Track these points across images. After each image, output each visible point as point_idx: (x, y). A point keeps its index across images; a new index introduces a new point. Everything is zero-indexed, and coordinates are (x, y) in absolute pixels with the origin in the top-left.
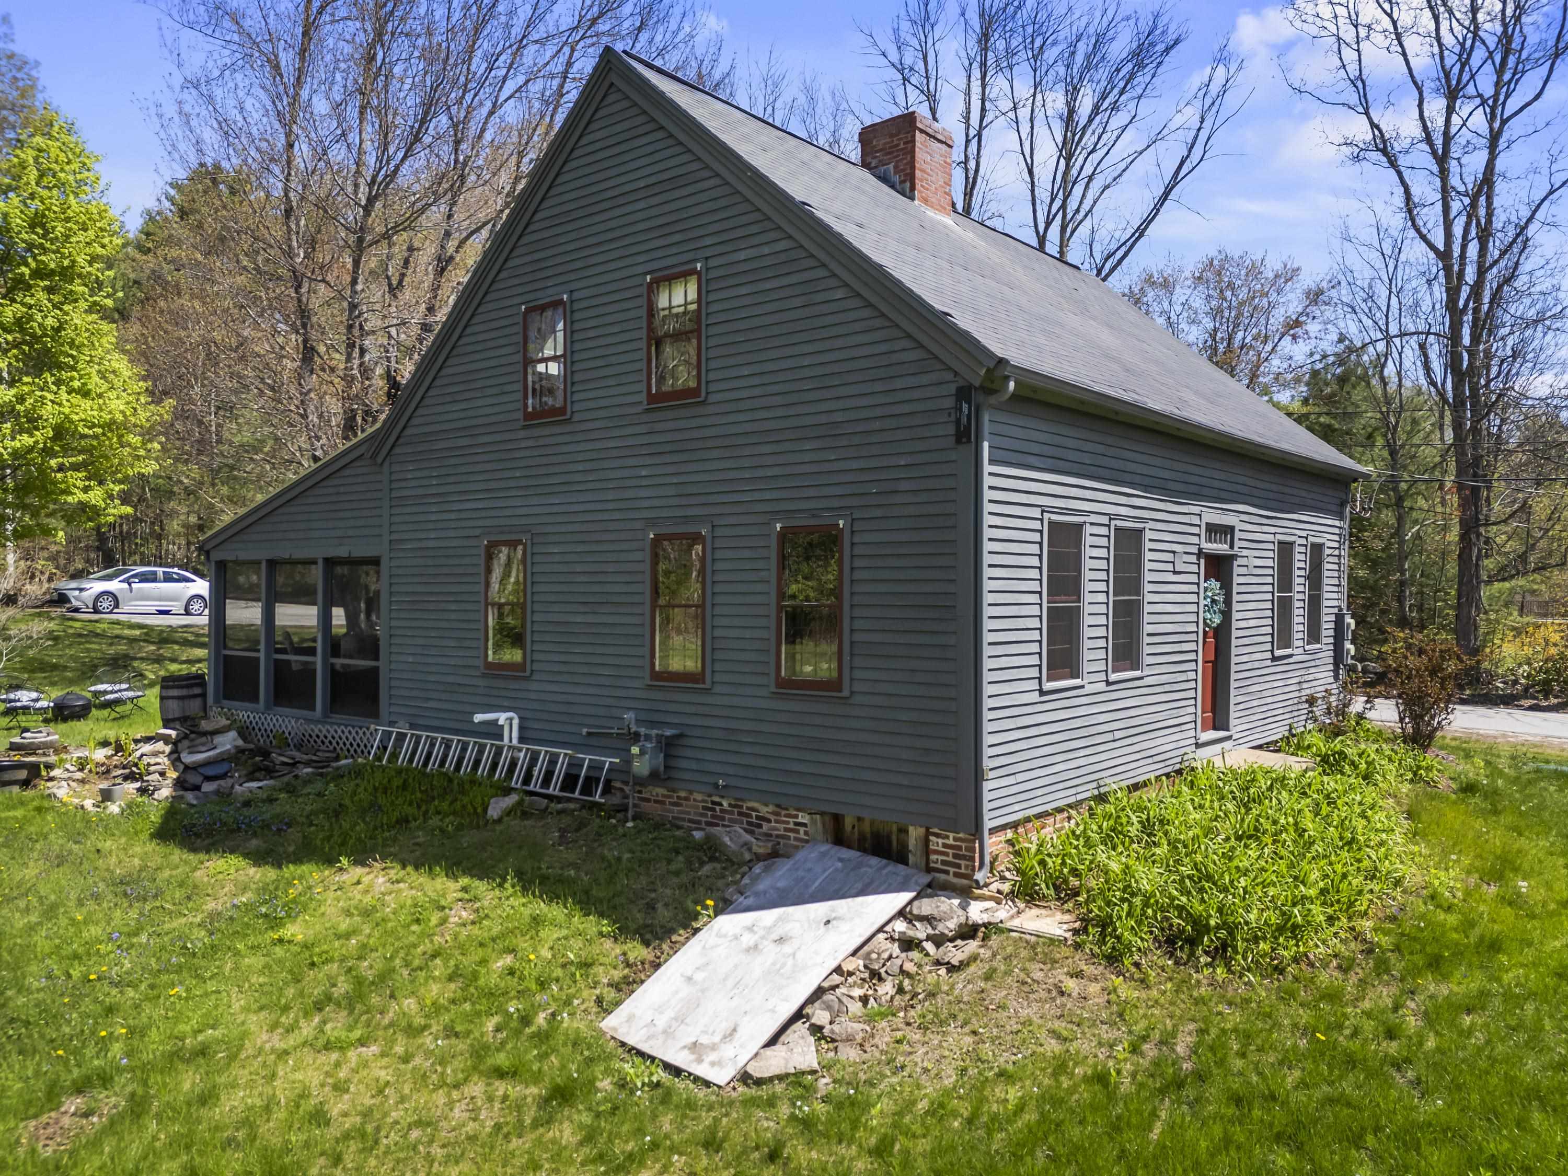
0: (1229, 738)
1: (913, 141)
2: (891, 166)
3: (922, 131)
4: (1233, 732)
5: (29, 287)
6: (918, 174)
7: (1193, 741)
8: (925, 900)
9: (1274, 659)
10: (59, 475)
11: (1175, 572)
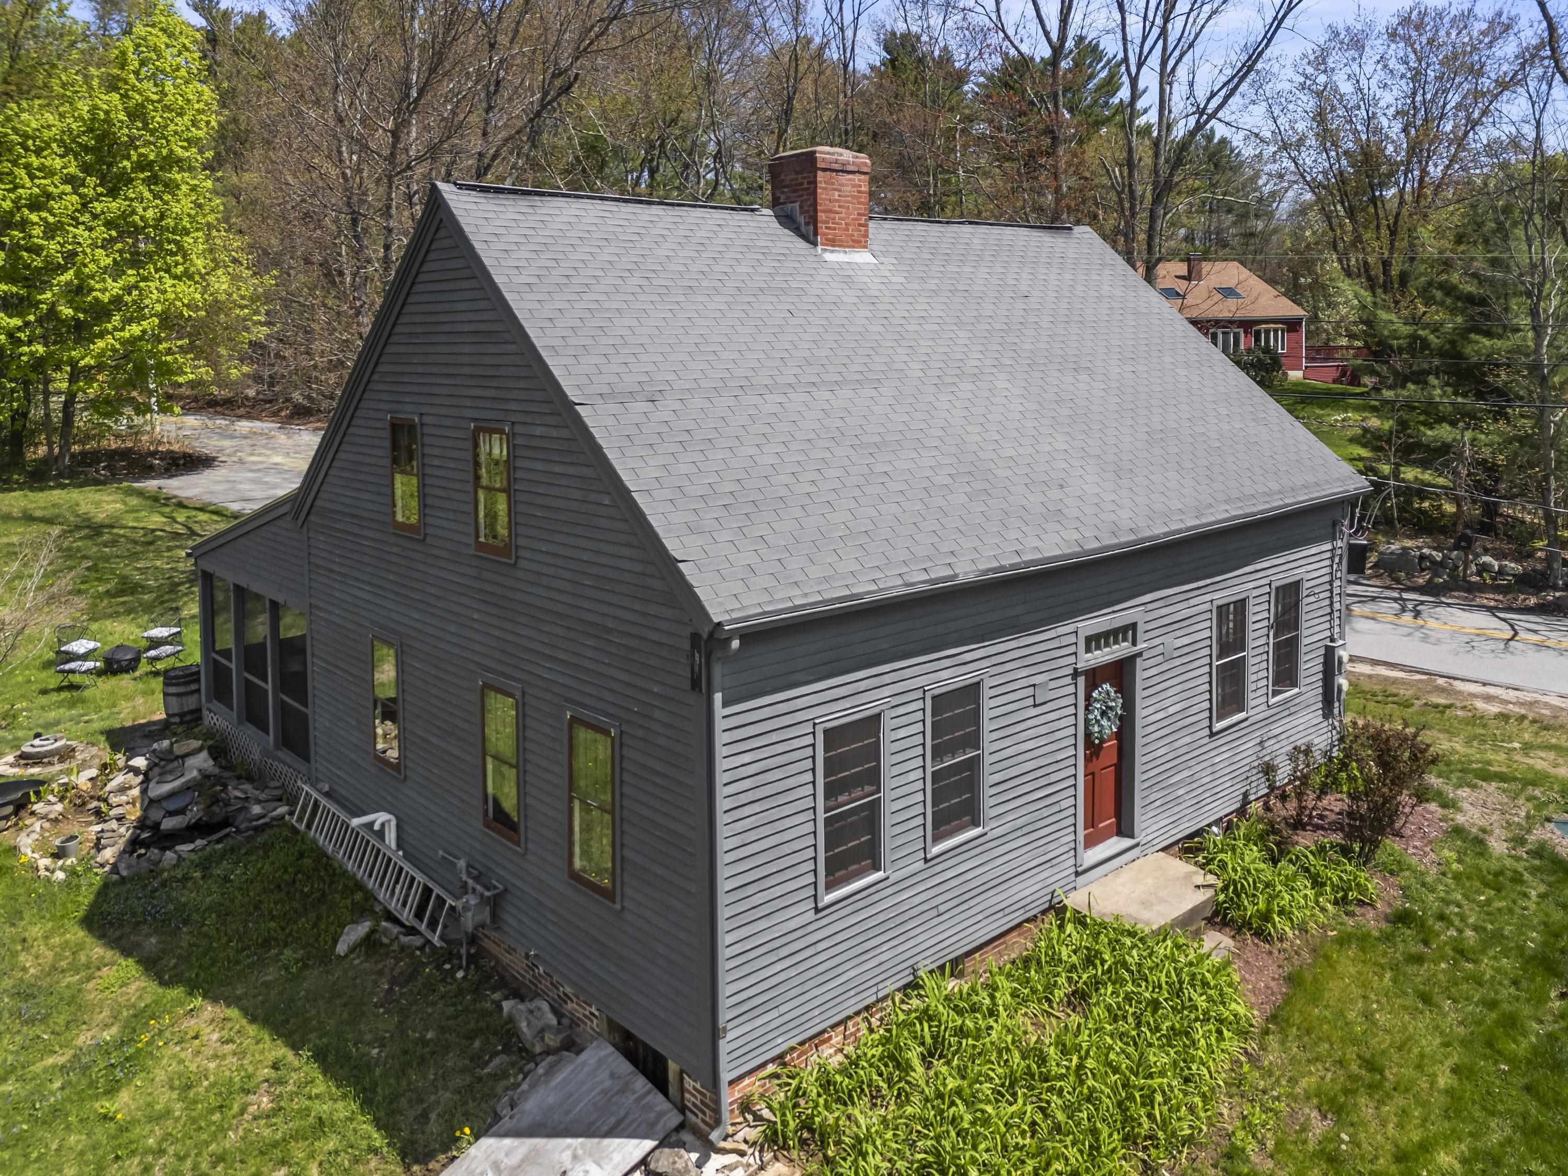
0: (1137, 845)
1: (814, 182)
2: (797, 205)
3: (825, 170)
4: (1140, 838)
5: (131, 180)
6: (821, 216)
7: (1073, 870)
8: (666, 1150)
9: (1212, 735)
10: (169, 358)
11: (1035, 706)
